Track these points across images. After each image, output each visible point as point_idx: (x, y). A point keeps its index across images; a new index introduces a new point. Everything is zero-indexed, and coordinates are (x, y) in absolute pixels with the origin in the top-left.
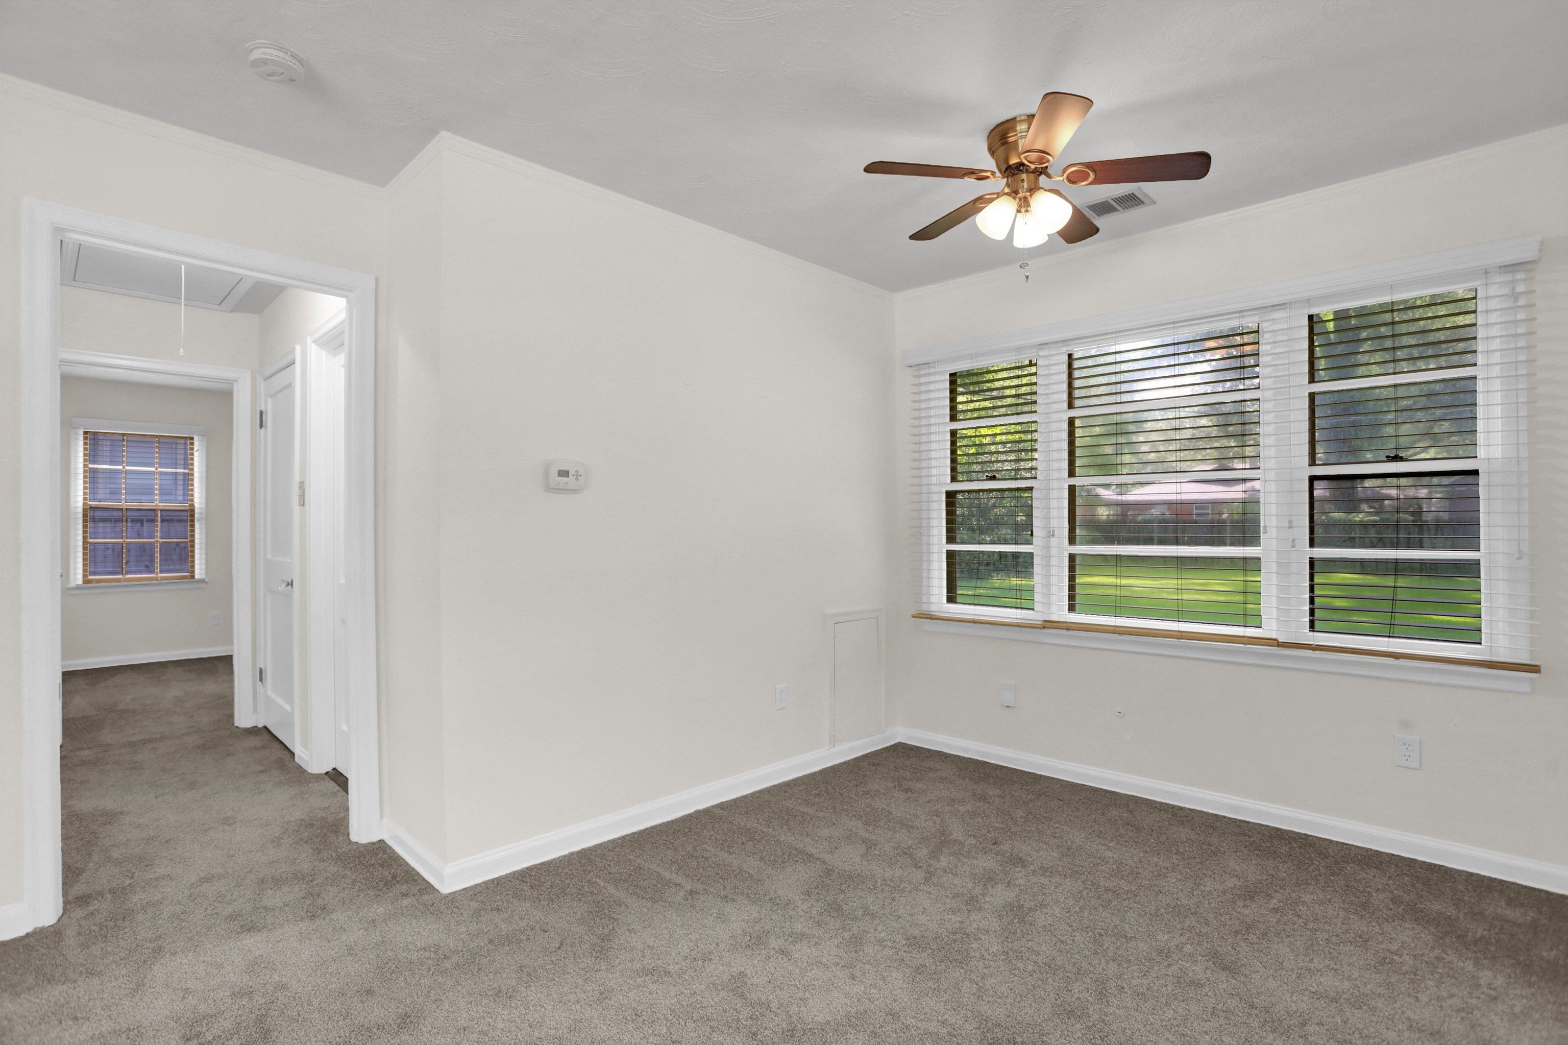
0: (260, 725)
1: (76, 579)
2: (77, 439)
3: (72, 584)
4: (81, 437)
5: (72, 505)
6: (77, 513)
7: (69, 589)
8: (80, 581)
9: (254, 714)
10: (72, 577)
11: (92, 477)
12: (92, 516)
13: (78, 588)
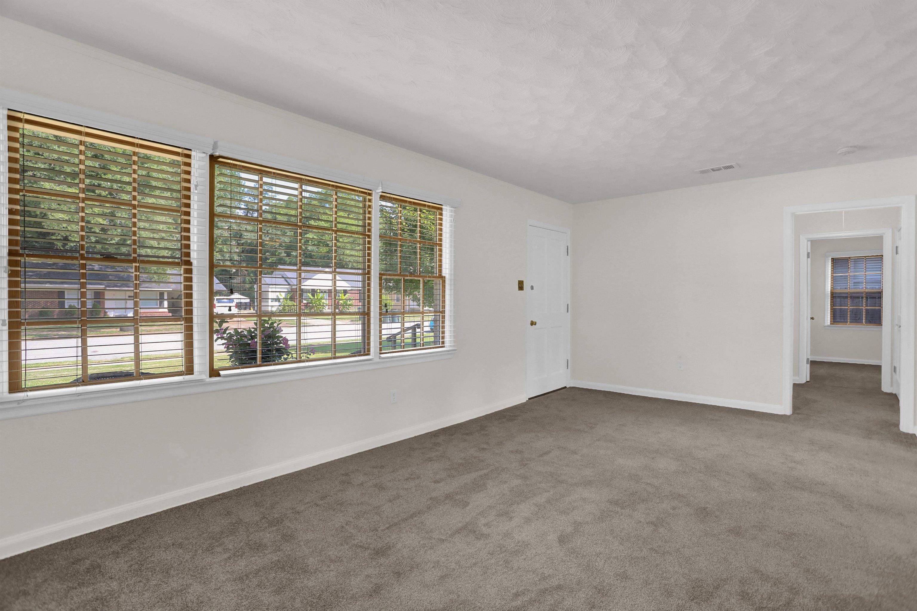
0: (894, 393)
1: (827, 323)
2: (828, 262)
3: (826, 324)
4: (830, 261)
5: (826, 291)
6: (828, 291)
7: (825, 326)
8: (829, 324)
9: (891, 387)
10: (826, 321)
11: (834, 279)
12: (834, 296)
13: (828, 326)
